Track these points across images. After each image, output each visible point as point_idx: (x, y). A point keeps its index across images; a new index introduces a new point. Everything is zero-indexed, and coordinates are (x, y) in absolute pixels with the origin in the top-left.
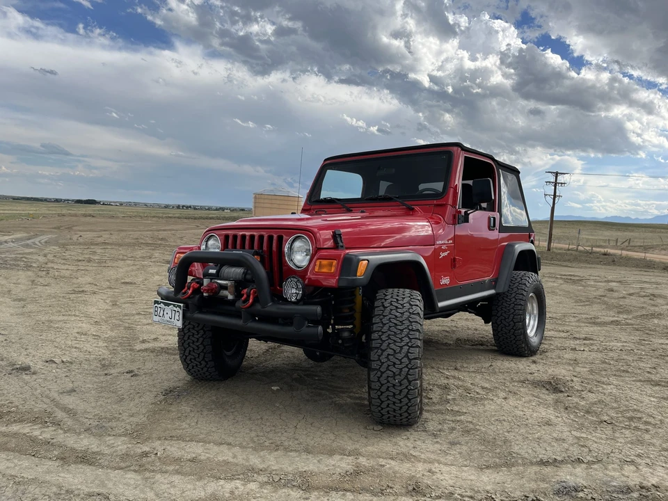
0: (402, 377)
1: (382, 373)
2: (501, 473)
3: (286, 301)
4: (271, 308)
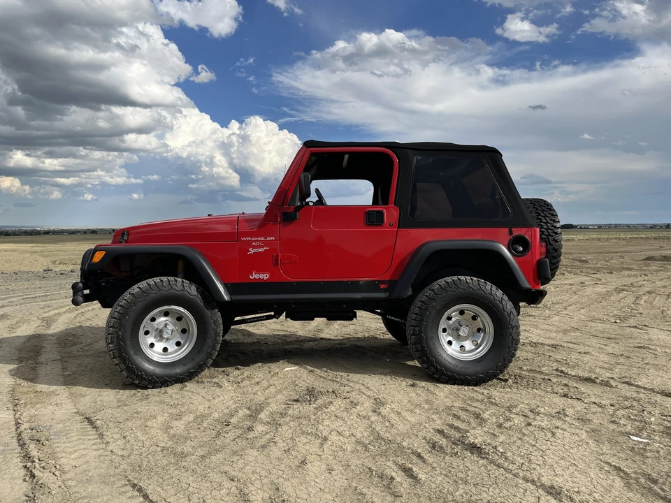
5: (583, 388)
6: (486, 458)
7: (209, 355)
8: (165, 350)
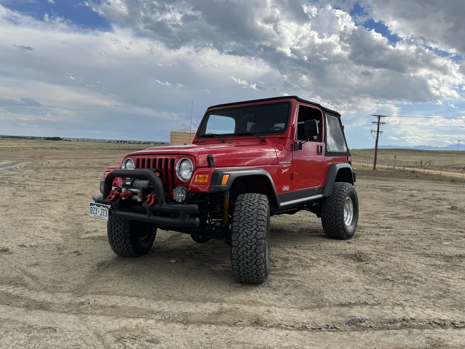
0: (252, 251)
1: (240, 248)
2: (314, 312)
3: (175, 202)
4: (166, 206)
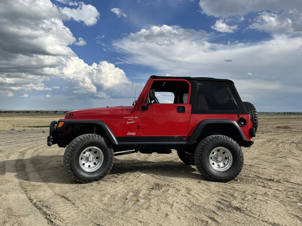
5: (270, 183)
6: (243, 213)
7: (109, 169)
8: (89, 166)
